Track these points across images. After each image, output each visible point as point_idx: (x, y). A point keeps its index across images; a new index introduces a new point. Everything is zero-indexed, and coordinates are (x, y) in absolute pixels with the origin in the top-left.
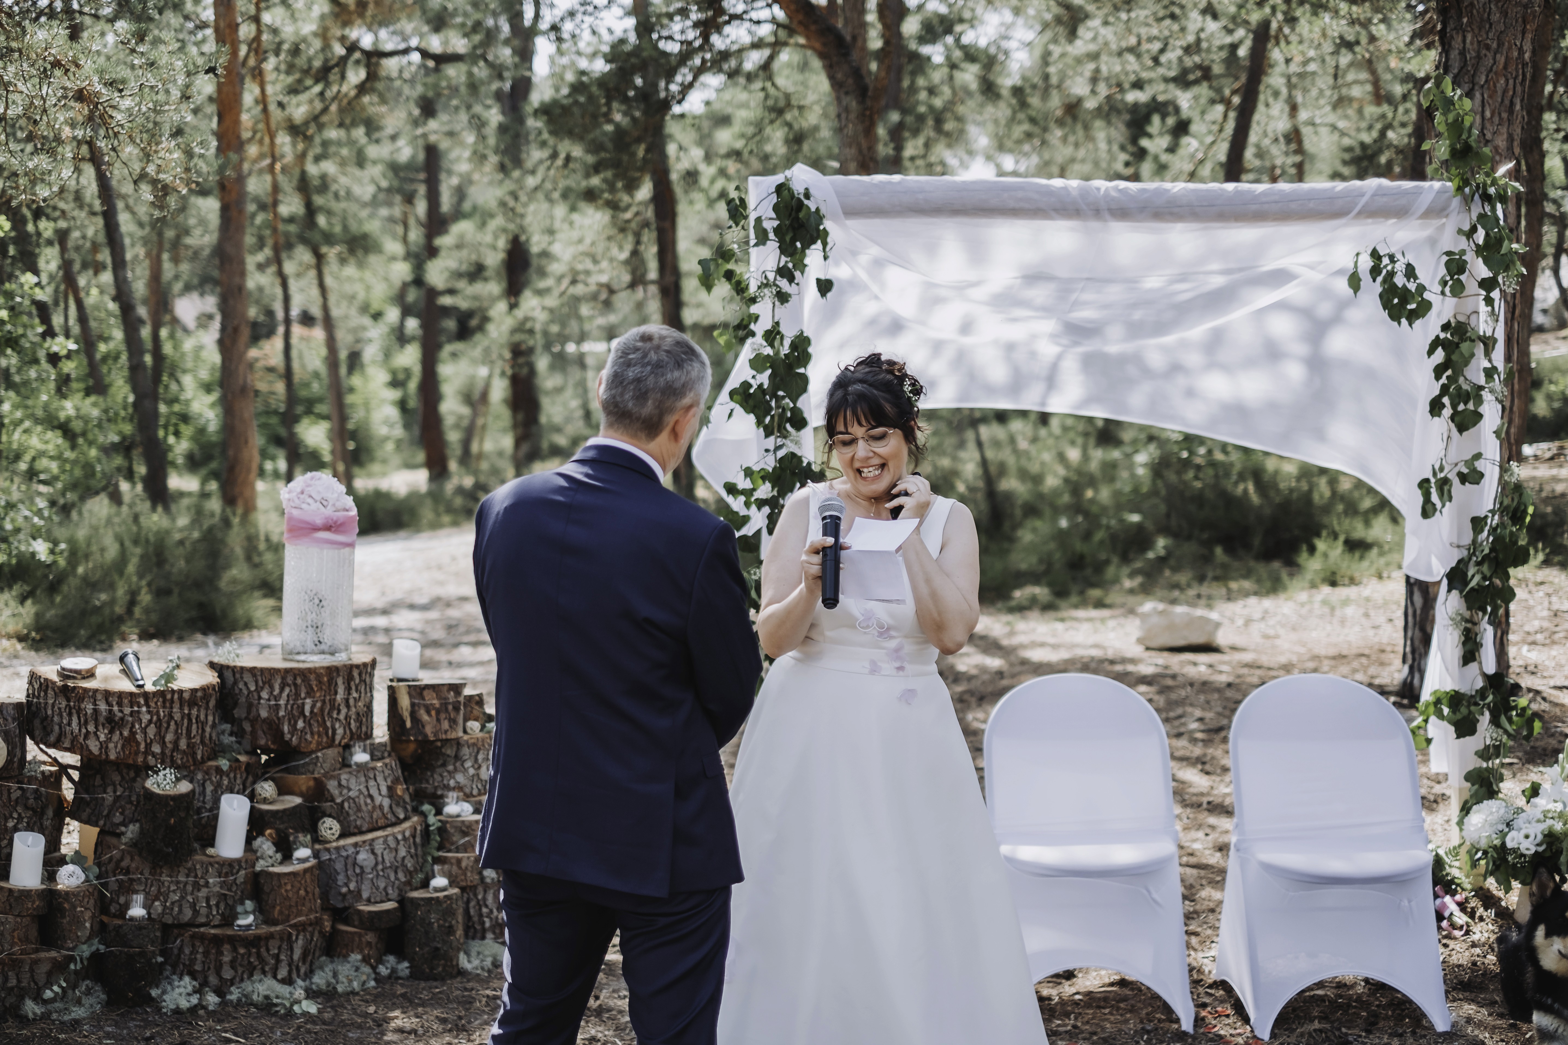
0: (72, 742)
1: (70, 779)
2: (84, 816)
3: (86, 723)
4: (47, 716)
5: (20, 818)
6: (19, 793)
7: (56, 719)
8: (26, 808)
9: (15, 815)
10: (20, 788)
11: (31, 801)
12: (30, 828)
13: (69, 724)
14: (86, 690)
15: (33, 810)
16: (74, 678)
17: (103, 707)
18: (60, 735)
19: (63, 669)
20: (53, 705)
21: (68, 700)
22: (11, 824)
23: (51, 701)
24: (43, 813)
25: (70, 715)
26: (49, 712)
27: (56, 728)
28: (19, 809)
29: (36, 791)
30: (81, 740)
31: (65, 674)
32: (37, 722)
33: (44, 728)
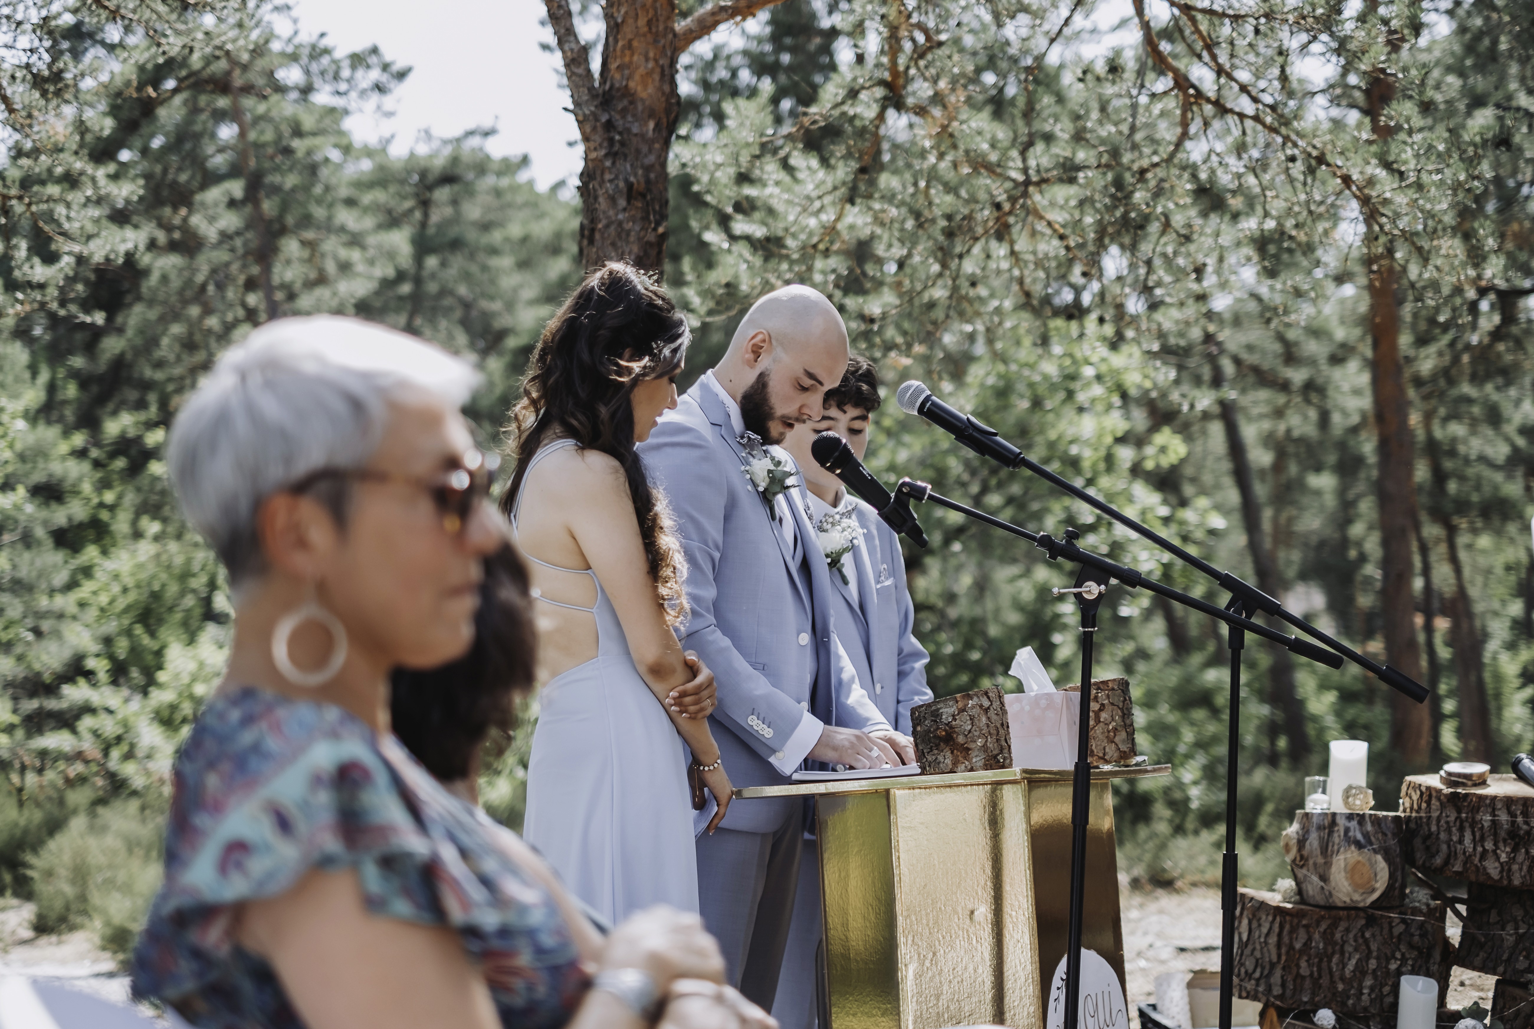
0: (1465, 863)
1: (1457, 913)
2: (1478, 961)
3: (1483, 839)
4: (1430, 834)
5: (1404, 960)
6: (1402, 928)
7: (1443, 836)
8: (1411, 946)
9: (1398, 955)
10: (1403, 921)
11: (1416, 938)
12: (1414, 972)
13: (1461, 841)
14: (1481, 798)
15: (1418, 949)
16: (1464, 785)
17: (1503, 817)
18: (1449, 856)
19: (1449, 774)
20: (1439, 819)
21: (1459, 812)
22: (1393, 966)
23: (1435, 814)
24: (1429, 956)
25: (1461, 829)
26: (1434, 828)
27: (1444, 847)
28: (1403, 948)
29: (1422, 925)
30: (1476, 861)
31: (1452, 780)
32: (1418, 842)
33: (1428, 848)
